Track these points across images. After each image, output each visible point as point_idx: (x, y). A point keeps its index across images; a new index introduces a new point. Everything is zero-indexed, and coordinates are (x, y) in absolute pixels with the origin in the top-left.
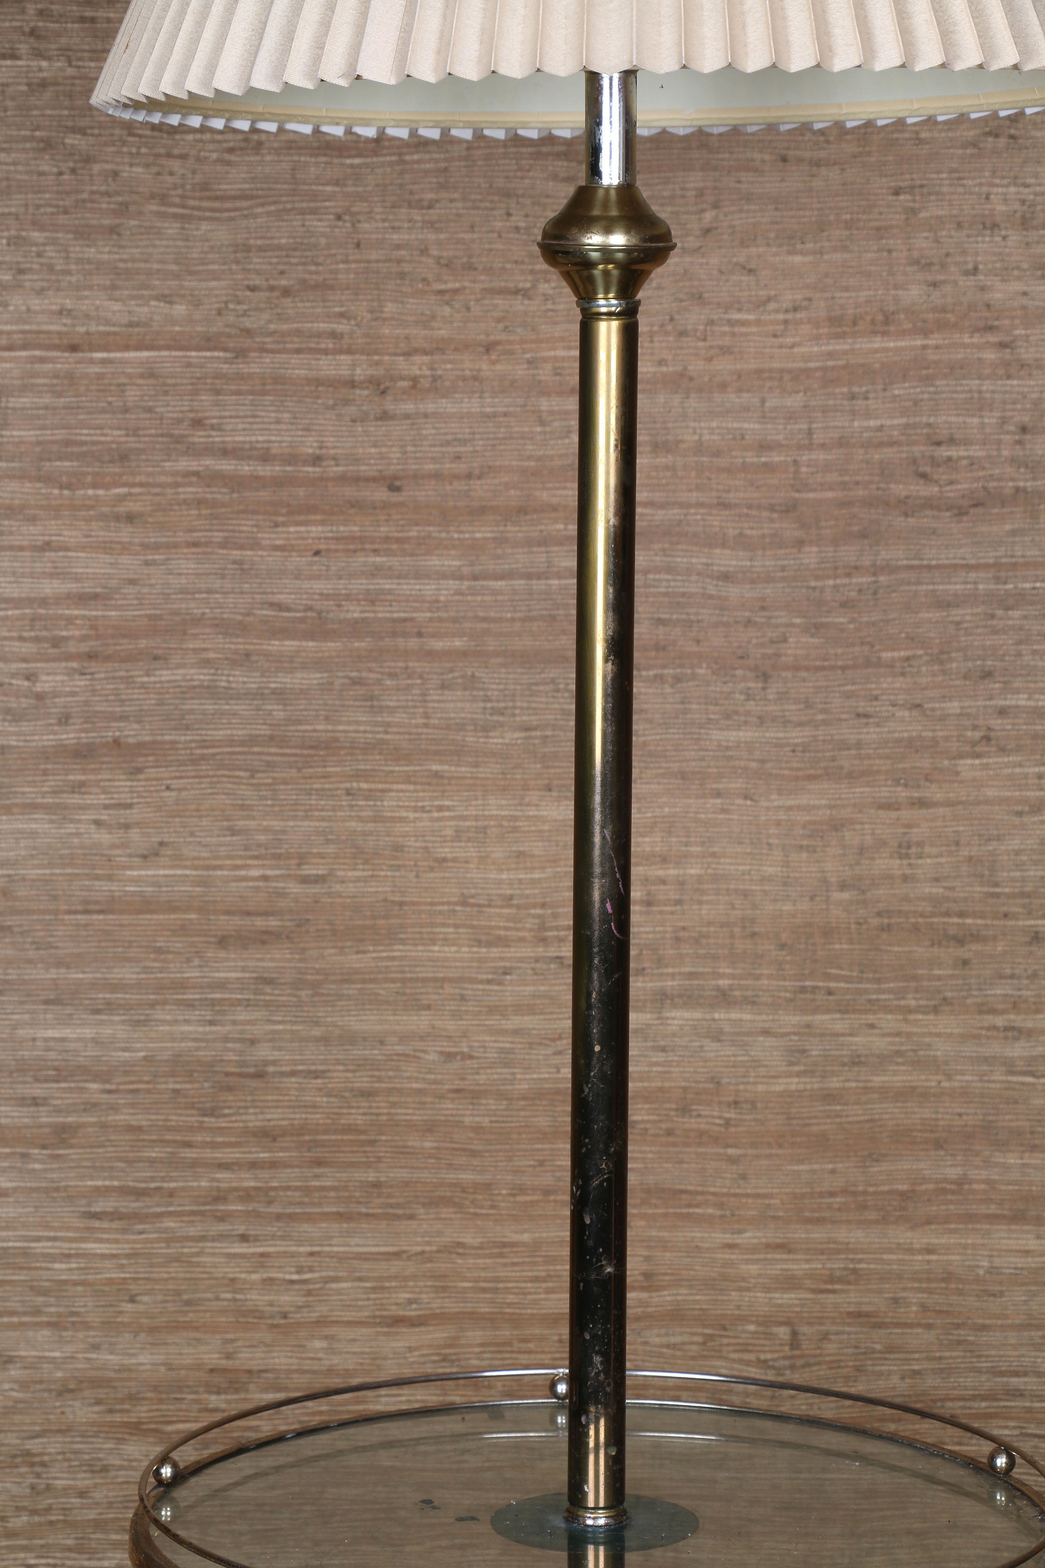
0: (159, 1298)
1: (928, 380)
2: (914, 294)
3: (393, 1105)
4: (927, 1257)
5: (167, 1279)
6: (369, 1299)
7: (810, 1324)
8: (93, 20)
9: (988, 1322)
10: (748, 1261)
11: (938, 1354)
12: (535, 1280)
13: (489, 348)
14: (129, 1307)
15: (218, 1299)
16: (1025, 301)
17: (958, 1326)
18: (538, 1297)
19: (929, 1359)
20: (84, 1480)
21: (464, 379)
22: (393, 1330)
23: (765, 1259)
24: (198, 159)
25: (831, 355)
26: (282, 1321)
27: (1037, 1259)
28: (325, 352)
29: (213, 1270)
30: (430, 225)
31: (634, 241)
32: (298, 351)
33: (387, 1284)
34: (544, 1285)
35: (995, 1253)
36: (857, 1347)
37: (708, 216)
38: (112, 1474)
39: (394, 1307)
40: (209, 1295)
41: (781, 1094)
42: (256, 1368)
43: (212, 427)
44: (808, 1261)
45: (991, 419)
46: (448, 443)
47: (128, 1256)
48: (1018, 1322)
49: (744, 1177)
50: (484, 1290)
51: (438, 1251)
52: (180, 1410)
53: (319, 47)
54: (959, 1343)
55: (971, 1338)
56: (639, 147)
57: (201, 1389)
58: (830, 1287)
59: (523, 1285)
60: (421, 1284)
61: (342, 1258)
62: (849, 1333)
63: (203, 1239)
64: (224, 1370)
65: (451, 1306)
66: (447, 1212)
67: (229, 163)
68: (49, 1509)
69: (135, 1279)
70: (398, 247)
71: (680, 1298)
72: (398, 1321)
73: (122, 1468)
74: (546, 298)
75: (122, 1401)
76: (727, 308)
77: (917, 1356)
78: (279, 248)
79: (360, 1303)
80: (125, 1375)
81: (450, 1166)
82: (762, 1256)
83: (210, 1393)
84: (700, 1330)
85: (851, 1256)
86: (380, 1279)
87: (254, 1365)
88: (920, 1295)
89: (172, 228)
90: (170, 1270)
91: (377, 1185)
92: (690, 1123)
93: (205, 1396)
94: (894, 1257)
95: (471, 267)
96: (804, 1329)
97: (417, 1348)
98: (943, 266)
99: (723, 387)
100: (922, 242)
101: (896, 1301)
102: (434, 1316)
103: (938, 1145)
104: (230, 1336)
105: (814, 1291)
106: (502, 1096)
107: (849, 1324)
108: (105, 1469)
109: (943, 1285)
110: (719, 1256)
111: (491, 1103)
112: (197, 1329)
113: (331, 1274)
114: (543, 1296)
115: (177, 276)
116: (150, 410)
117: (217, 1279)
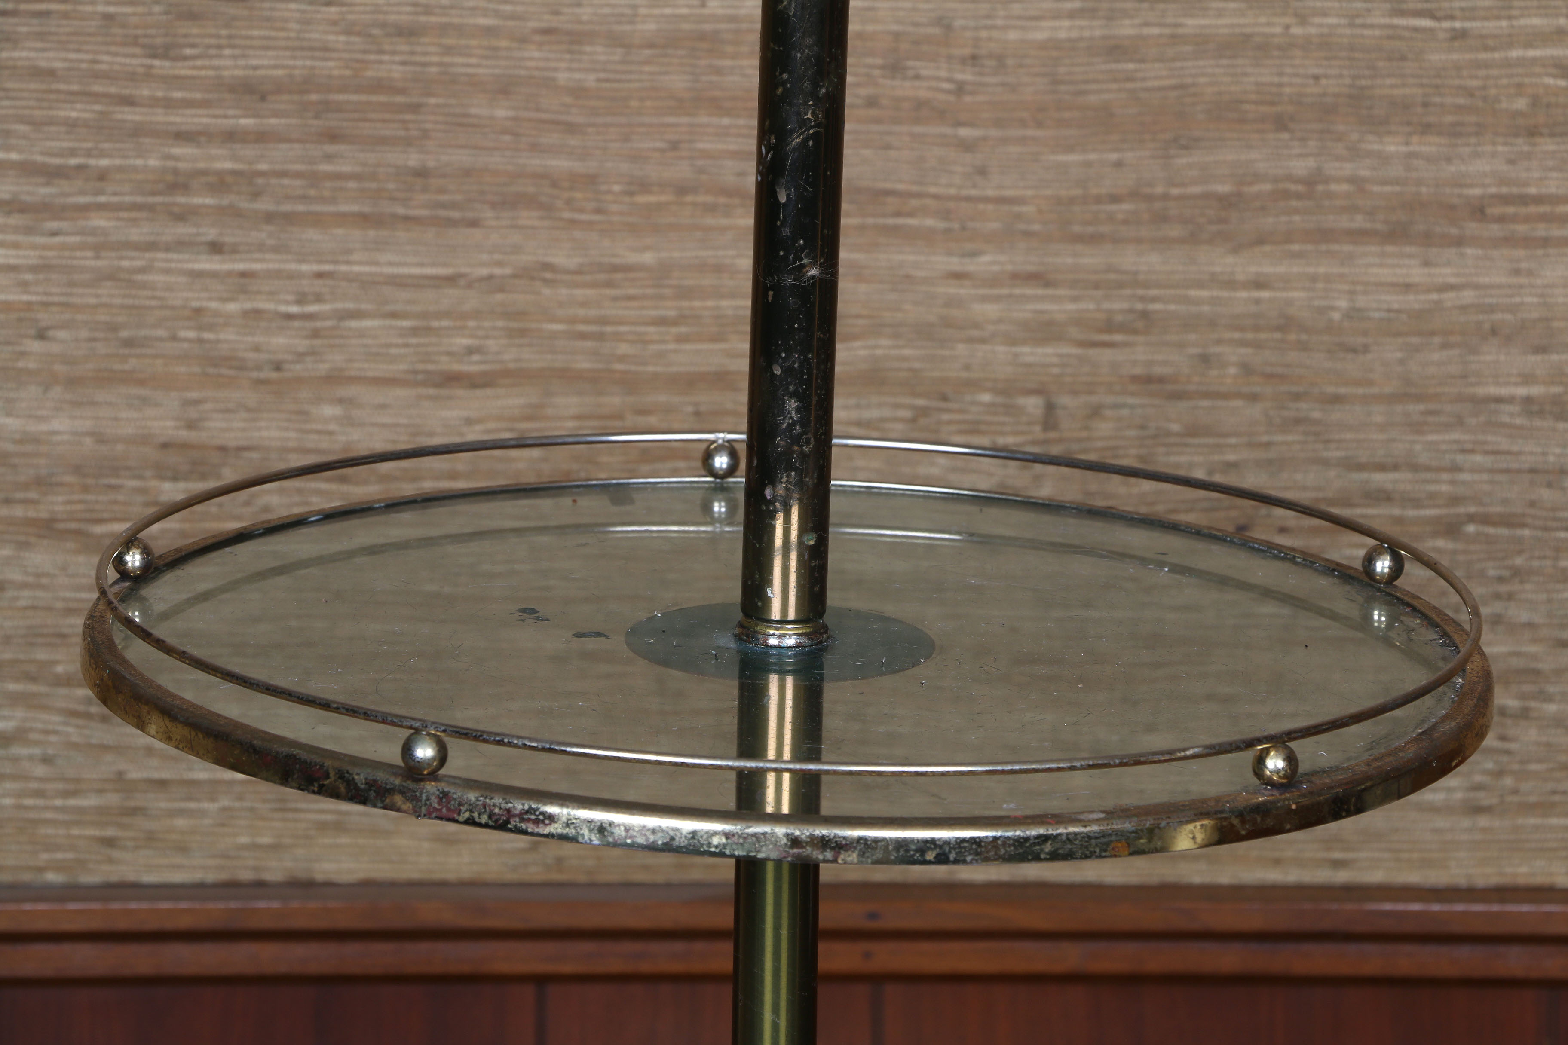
0: (84, 334)
4: (1256, 294)
5: (95, 306)
6: (407, 345)
7: (1074, 393)
9: (1343, 390)
10: (985, 299)
11: (1265, 439)
12: (662, 322)
14: (36, 346)
15: (174, 338)
17: (1297, 397)
18: (663, 347)
19: (1251, 445)
22: (443, 392)
23: (1010, 296)
26: (274, 375)
27: (1422, 297)
29: (167, 294)
33: (435, 324)
35: (1358, 288)
38: (10, 594)
39: (444, 358)
40: (161, 333)
42: (232, 444)
44: (1075, 299)
47: (34, 269)
48: (1388, 390)
49: (981, 171)
50: (583, 336)
51: (515, 276)
54: (1298, 421)
55: (1316, 415)
57: (148, 473)
58: (1105, 337)
59: (642, 329)
60: (487, 324)
62: (1132, 407)
63: (151, 246)
64: (184, 446)
65: (532, 358)
66: (528, 217)
69: (46, 305)
71: (879, 352)
72: (451, 379)
73: (23, 586)
75: (26, 487)
77: (1233, 441)
79: (394, 351)
80: (30, 448)
81: (535, 148)
82: (1005, 291)
83: (163, 478)
84: (908, 401)
85: (1140, 292)
86: (424, 315)
87: (231, 439)
88: (1243, 351)
90: (100, 291)
91: (421, 173)
92: (903, 88)
94: (1205, 293)
96: (1065, 400)
97: (479, 421)
101: (1205, 359)
102: (507, 373)
103: (1280, 124)
104: (194, 395)
105: (1082, 344)
107: (1132, 394)
109: (1278, 335)
110: (941, 290)
112: (142, 383)
113: (350, 306)
114: (671, 346)
117: (173, 308)
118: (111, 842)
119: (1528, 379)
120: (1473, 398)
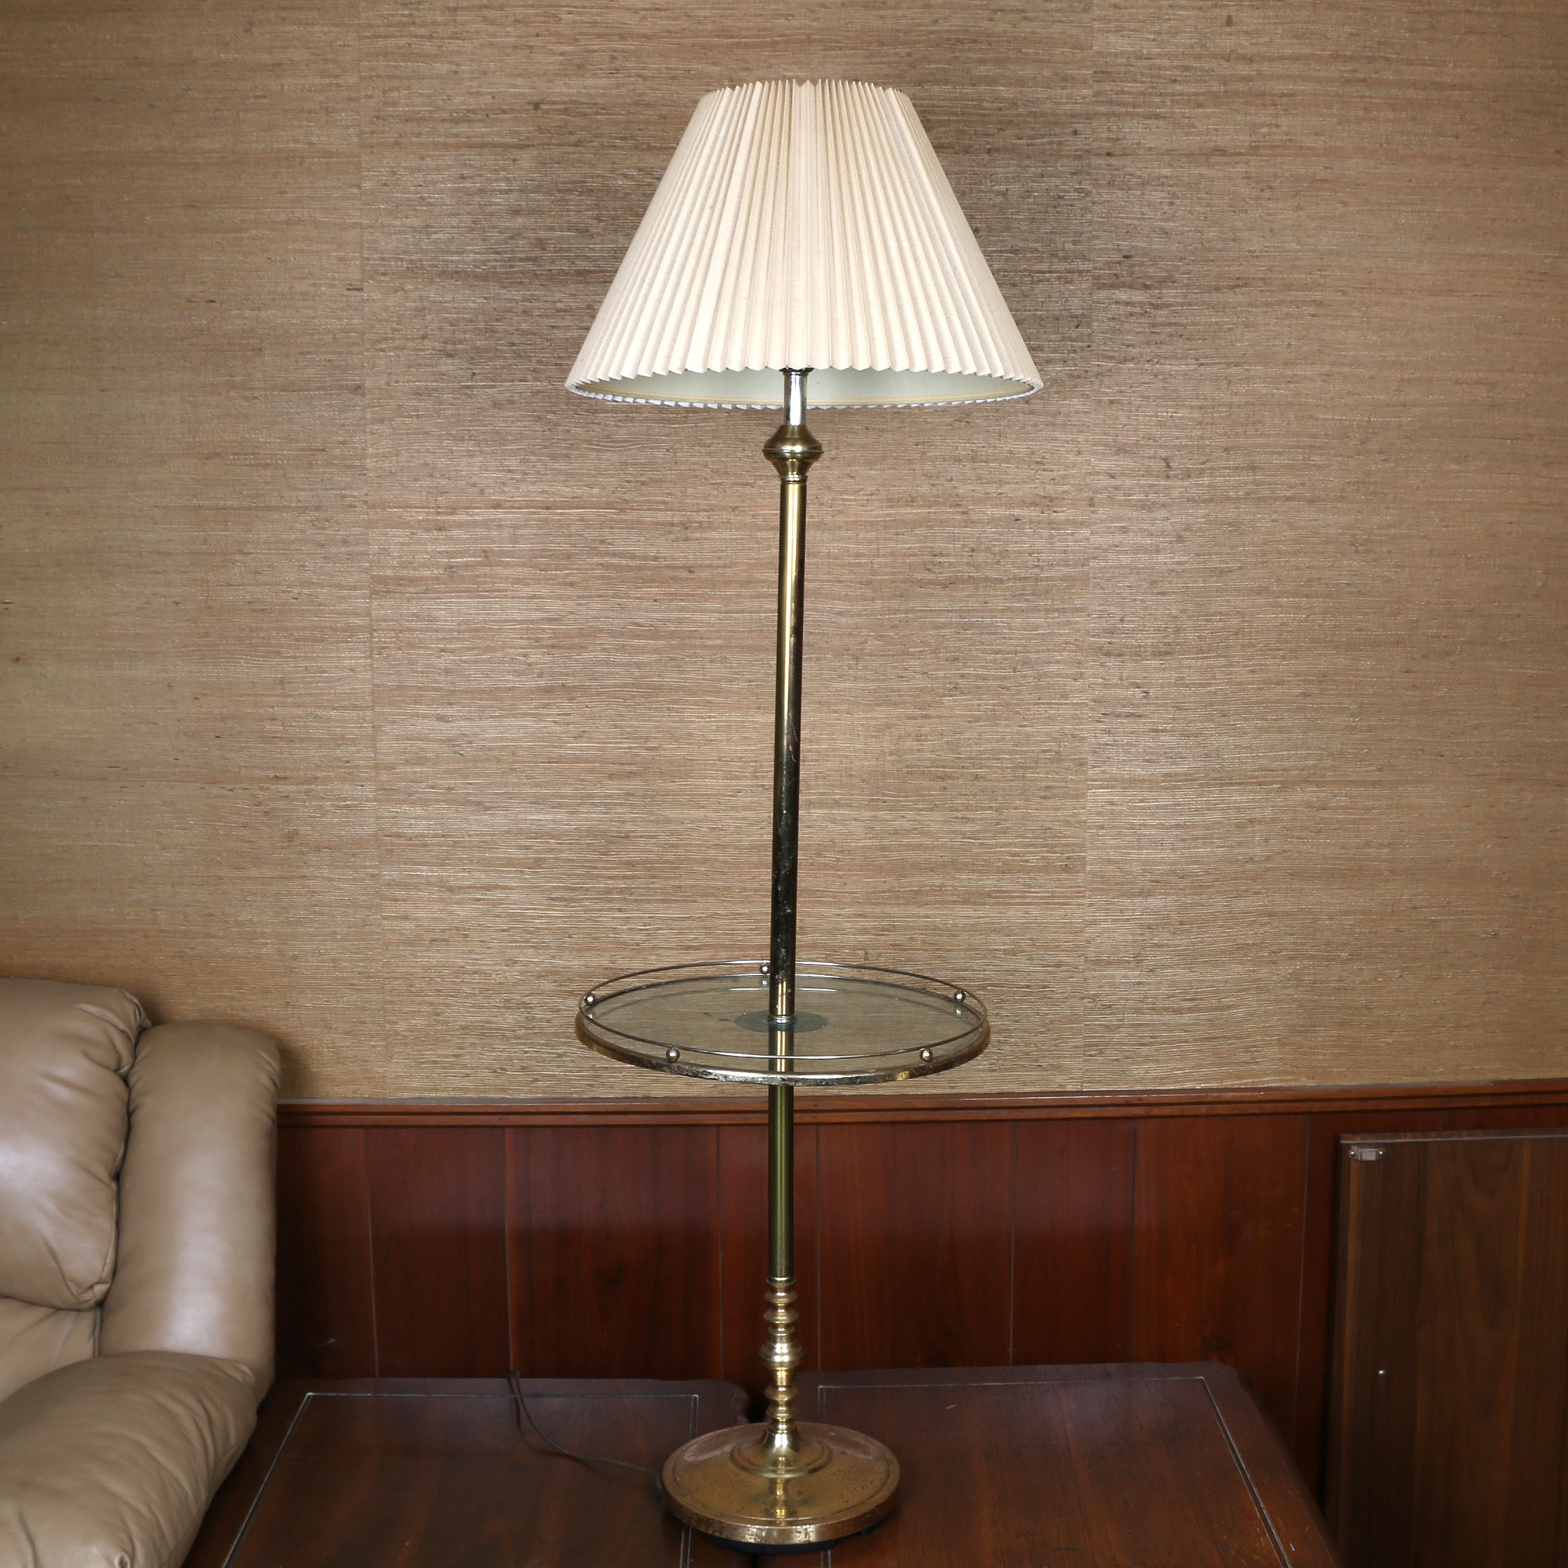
0: (582, 936)
1: (931, 527)
2: (924, 489)
3: (687, 851)
4: (926, 920)
5: (585, 928)
6: (676, 938)
7: (873, 949)
8: (561, 365)
9: (951, 948)
10: (846, 922)
11: (930, 961)
13: (734, 509)
14: (568, 940)
15: (608, 937)
16: (973, 494)
17: (938, 950)
19: (926, 963)
20: (549, 1015)
21: (723, 523)
22: (686, 951)
23: (854, 921)
24: (606, 425)
25: (888, 515)
26: (637, 947)
27: (974, 920)
28: (660, 510)
29: (606, 924)
30: (709, 454)
31: (806, 449)
32: (648, 510)
33: (684, 931)
35: (955, 918)
36: (894, 960)
37: (833, 452)
38: (562, 1012)
39: (687, 942)
40: (604, 935)
41: (862, 847)
42: (625, 967)
43: (609, 544)
44: (873, 922)
45: (958, 546)
46: (715, 552)
47: (568, 917)
48: (964, 947)
49: (845, 884)
50: (727, 934)
51: (707, 917)
53: (669, 357)
54: (939, 957)
55: (944, 955)
56: (807, 413)
57: (601, 976)
58: (882, 933)
60: (699, 931)
61: (663, 919)
62: (891, 952)
63: (601, 910)
65: (712, 941)
66: (711, 899)
67: (618, 426)
68: (533, 1028)
69: (571, 927)
70: (694, 464)
72: (689, 948)
74: (761, 487)
75: (565, 981)
76: (842, 493)
78: (641, 464)
81: (713, 879)
82: (852, 919)
85: (892, 919)
86: (681, 929)
89: (593, 455)
90: (587, 924)
91: (680, 887)
92: (821, 860)
95: (726, 473)
96: (871, 951)
98: (938, 477)
99: (840, 528)
100: (928, 467)
101: (911, 939)
102: (705, 945)
103: (932, 870)
105: (875, 935)
106: (737, 847)
108: (559, 1010)
110: (833, 919)
111: (731, 851)
112: (599, 950)
113: (659, 926)
115: (594, 476)
116: (581, 536)
117: (607, 928)
118: (591, 1085)
119: (1004, 944)
120: (989, 950)
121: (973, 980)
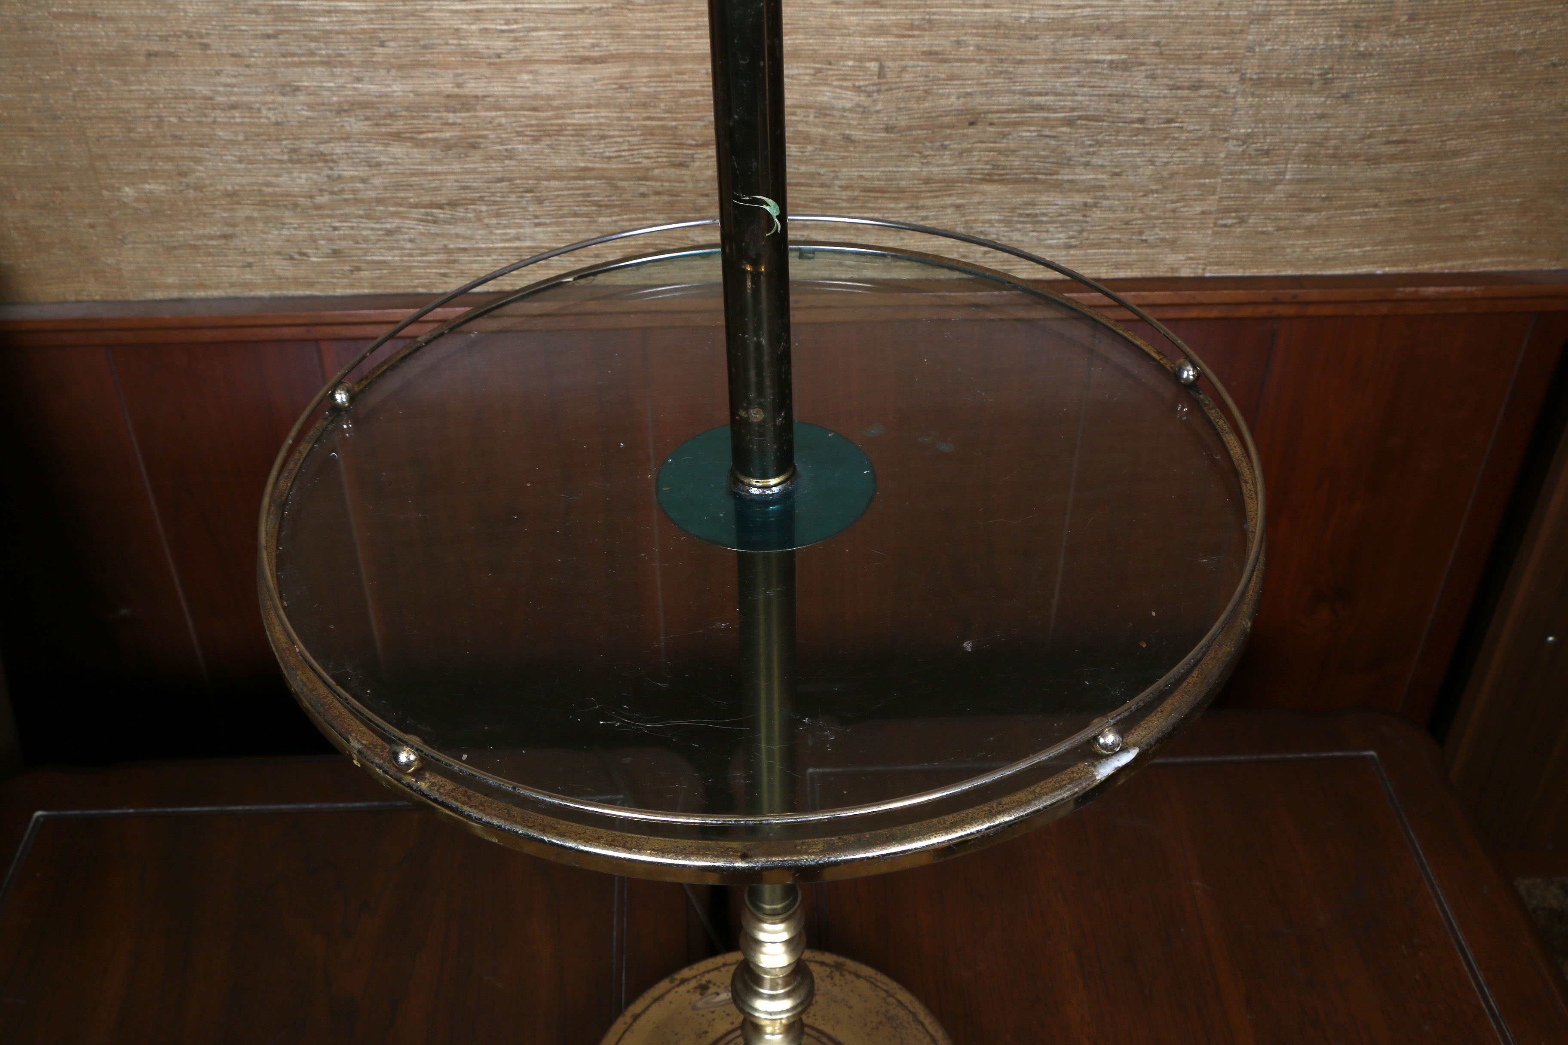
0: (403, 43)
4: (984, 10)
5: (407, 30)
6: (561, 44)
7: (894, 60)
9: (1024, 57)
10: (850, 14)
11: (985, 81)
12: (688, 29)
14: (380, 50)
15: (447, 44)
17: (1002, 61)
18: (690, 41)
19: (978, 84)
20: (363, 171)
22: (581, 66)
23: (863, 13)
26: (497, 60)
27: (1065, 12)
29: (441, 22)
33: (575, 33)
34: (694, 33)
35: (1035, 7)
36: (927, 76)
38: (384, 167)
39: (581, 50)
40: (440, 42)
42: (480, 94)
44: (895, 14)
47: (374, 12)
48: (1044, 57)
50: (649, 37)
51: (613, 8)
52: (428, 124)
54: (1001, 72)
55: (1011, 69)
57: (442, 109)
58: (910, 33)
59: (679, 32)
60: (601, 32)
62: (922, 66)
64: (457, 96)
65: (624, 48)
68: (342, 191)
69: (383, 30)
71: (797, 41)
72: (584, 60)
73: (390, 164)
75: (385, 118)
77: (969, 82)
79: (555, 47)
80: (384, 99)
82: (861, 10)
83: (448, 112)
84: (812, 65)
85: (928, 10)
86: (569, 29)
87: (480, 92)
88: (976, 38)
90: (409, 22)
93: (445, 114)
94: (960, 10)
96: (889, 64)
97: (600, 79)
101: (958, 43)
102: (612, 56)
104: (460, 71)
105: (898, 36)
107: (922, 60)
108: (379, 165)
109: (994, 31)
110: (828, 10)
112: (434, 66)
113: (532, 25)
114: (694, 41)
117: (445, 29)
118: (444, 275)
119: (1112, 51)
120: (1086, 62)
121: (1055, 111)
